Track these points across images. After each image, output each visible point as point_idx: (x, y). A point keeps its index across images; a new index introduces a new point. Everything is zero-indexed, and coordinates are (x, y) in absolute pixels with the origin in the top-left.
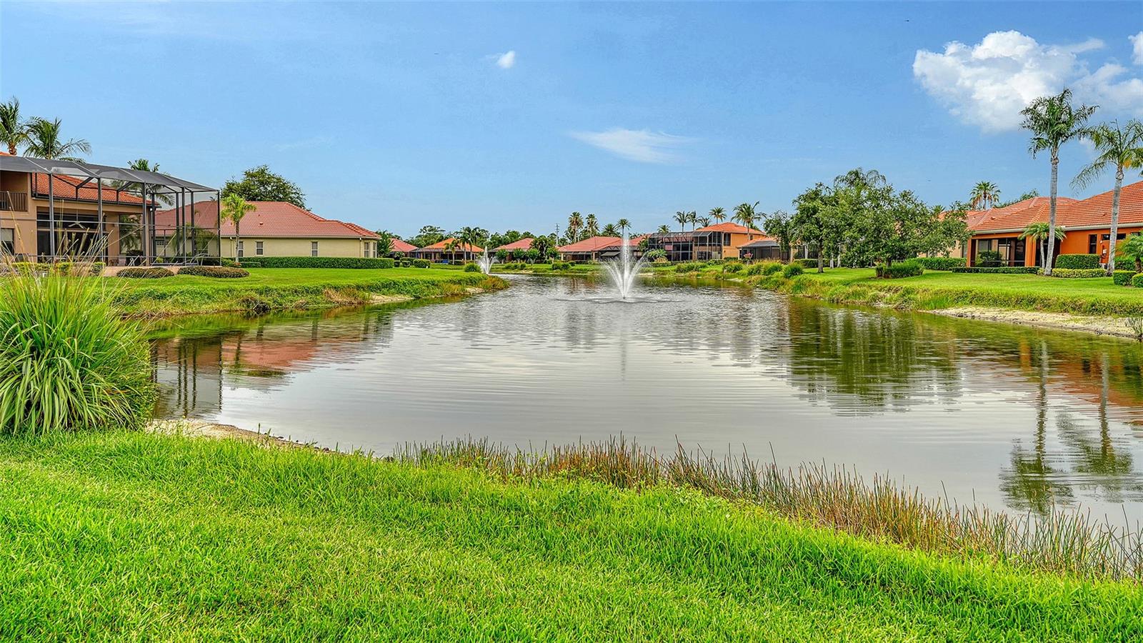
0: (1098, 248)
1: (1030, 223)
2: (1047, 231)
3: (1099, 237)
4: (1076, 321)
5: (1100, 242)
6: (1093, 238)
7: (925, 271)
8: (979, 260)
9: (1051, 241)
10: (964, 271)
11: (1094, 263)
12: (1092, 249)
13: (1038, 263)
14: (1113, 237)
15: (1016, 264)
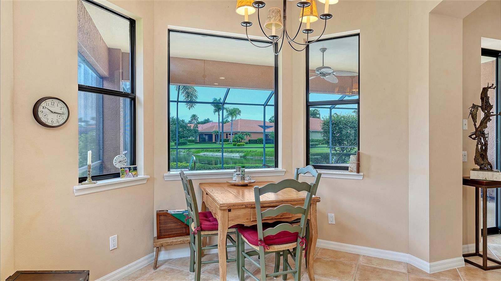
0: (228, 137)
1: (214, 130)
2: (218, 132)
3: (228, 134)
4: (229, 154)
5: (228, 135)
6: (227, 134)
7: (188, 143)
8: (201, 140)
9: (219, 135)
10: (198, 143)
11: (228, 141)
12: (227, 138)
13: (216, 140)
14: (232, 134)
15: (211, 141)
